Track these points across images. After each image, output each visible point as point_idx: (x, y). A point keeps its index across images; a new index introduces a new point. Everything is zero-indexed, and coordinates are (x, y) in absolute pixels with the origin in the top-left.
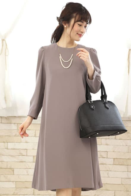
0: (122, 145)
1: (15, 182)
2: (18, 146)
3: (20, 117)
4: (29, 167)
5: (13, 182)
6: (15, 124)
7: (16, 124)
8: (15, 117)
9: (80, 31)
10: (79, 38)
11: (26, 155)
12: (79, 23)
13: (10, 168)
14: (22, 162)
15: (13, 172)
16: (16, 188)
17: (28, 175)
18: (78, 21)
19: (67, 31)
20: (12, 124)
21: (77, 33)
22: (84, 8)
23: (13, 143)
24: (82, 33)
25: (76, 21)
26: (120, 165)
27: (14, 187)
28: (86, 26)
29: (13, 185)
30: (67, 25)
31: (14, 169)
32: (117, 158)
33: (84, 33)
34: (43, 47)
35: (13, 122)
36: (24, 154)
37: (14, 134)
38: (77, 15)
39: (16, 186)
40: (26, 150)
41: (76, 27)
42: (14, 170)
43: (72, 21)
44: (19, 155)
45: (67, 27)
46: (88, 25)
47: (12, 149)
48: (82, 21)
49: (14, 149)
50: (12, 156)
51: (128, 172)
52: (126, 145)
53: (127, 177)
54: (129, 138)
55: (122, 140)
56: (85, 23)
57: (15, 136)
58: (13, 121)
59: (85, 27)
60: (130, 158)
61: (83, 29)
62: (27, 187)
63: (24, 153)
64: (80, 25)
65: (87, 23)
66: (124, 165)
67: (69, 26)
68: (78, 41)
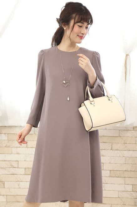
0: (118, 156)
1: (5, 196)
2: (9, 157)
3: (11, 127)
4: (20, 179)
5: (3, 195)
6: (5, 134)
7: (7, 135)
8: (5, 126)
9: (81, 32)
10: (81, 40)
11: (17, 166)
14: (13, 174)
15: (4, 185)
17: (20, 188)
18: (77, 22)
19: (67, 33)
21: (78, 35)
23: (4, 155)
24: (83, 35)
25: (76, 22)
26: (117, 177)
27: (5, 200)
28: (88, 26)
29: (3, 199)
30: (67, 27)
31: (4, 181)
32: (113, 170)
33: (86, 35)
34: (42, 50)
35: (3, 132)
36: (15, 166)
37: (4, 145)
39: (6, 201)
40: (17, 162)
41: (76, 28)
42: (4, 183)
43: (72, 22)
44: (11, 167)
45: (66, 29)
46: (89, 26)
47: (2, 161)
48: (82, 22)
49: (5, 161)
50: (2, 168)
51: (125, 184)
52: (123, 157)
53: (124, 190)
54: (126, 149)
55: (118, 151)
56: (86, 24)
57: (6, 147)
59: (87, 28)
60: (127, 170)
61: (84, 30)
62: (19, 201)
63: (15, 164)
64: (81, 27)
65: (89, 24)
66: (121, 177)
67: (69, 28)
68: (80, 43)
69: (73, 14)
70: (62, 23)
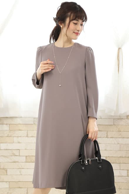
0: (114, 143)
1: (8, 183)
2: (10, 146)
3: (12, 118)
4: (22, 166)
5: (6, 182)
6: (7, 124)
7: (8, 125)
8: (7, 117)
9: (76, 29)
11: (18, 155)
12: (75, 21)
13: (3, 169)
14: (15, 162)
15: (7, 172)
16: (10, 188)
17: (21, 175)
18: (73, 20)
20: (4, 125)
21: (74, 32)
22: (79, 6)
23: (6, 144)
24: (79, 31)
26: (112, 163)
27: (8, 187)
28: (83, 23)
29: (6, 185)
30: (63, 24)
31: (7, 169)
32: (109, 157)
33: (81, 31)
34: (40, 47)
36: (16, 155)
37: (6, 135)
38: (71, 13)
40: (19, 150)
42: (7, 171)
43: (68, 20)
44: (12, 155)
45: (63, 27)
46: (84, 23)
47: (5, 150)
49: (7, 150)
50: (4, 156)
51: (120, 170)
53: (119, 175)
56: (80, 21)
57: (7, 137)
58: (5, 122)
59: (82, 25)
60: (121, 156)
62: (21, 187)
63: (15, 152)
64: (76, 24)
65: (83, 21)
67: (65, 25)
69: (68, 12)
70: (59, 21)
